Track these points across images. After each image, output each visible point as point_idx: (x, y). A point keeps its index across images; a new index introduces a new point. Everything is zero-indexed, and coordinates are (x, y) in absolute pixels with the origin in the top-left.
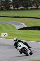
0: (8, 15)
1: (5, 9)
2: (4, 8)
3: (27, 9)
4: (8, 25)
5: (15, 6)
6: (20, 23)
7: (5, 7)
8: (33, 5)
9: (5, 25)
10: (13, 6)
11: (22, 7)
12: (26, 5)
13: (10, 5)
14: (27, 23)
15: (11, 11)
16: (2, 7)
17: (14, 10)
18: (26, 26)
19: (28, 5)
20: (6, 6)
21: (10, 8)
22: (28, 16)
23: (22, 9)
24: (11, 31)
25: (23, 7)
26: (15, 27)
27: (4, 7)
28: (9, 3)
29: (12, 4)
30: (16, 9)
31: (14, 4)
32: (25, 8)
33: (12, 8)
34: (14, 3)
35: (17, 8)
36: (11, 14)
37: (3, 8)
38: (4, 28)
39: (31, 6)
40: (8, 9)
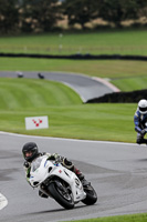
0: (48, 49)
1: (37, 30)
2: (33, 26)
3: (120, 28)
4: (49, 87)
5: (73, 17)
6: (94, 78)
7: (40, 21)
8: (141, 11)
9: (39, 86)
10: (66, 17)
11: (99, 21)
12: (115, 11)
13: (57, 15)
14: (120, 78)
15: (61, 36)
16: (28, 20)
17: (71, 31)
18: (116, 90)
19: (120, 13)
20: (42, 19)
21: (55, 25)
22: (123, 53)
23: (99, 29)
24: (61, 108)
25: (105, 19)
26: (74, 92)
27: (35, 21)
28: (52, 5)
29: (63, 10)
30: (78, 26)
31: (69, 8)
32: (113, 25)
33: (63, 23)
34: (70, 4)
35: (82, 23)
36: (61, 46)
37: (29, 25)
38: (35, 98)
39: (132, 14)
40: (49, 28)
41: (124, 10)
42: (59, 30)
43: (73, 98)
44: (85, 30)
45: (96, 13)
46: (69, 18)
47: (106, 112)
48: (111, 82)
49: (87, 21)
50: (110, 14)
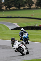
5: (7, 6)
6: (13, 23)
8: (26, 5)
10: (5, 6)
11: (14, 8)
12: (18, 5)
13: (2, 6)
14: (20, 23)
15: (3, 12)
17: (6, 10)
18: (19, 26)
19: (20, 5)
21: (2, 9)
22: (21, 16)
23: (14, 10)
25: (15, 7)
26: (7, 27)
28: (1, 3)
29: (4, 5)
30: (8, 9)
31: (5, 4)
32: (18, 9)
33: (4, 8)
34: (6, 3)
36: (3, 15)
39: (23, 6)
41: (21, 5)
43: (7, 29)
44: (10, 10)
45: (13, 5)
46: (6, 7)
47: (16, 32)
48: (17, 24)
49: (11, 7)
50: (17, 5)
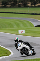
0: (25, 12)
1: (22, 6)
2: (21, 5)
4: (25, 22)
5: (32, 3)
6: (37, 20)
7: (23, 4)
9: (22, 22)
10: (30, 3)
11: (39, 4)
13: (28, 2)
15: (29, 8)
16: (20, 3)
20: (24, 3)
21: (27, 5)
24: (28, 28)
26: (32, 24)
27: (22, 4)
30: (33, 5)
31: (31, 1)
33: (29, 5)
35: (35, 5)
36: (29, 11)
37: (20, 5)
38: (21, 25)
40: (25, 6)
42: (28, 6)
44: (35, 7)
46: (31, 3)
49: (36, 4)
